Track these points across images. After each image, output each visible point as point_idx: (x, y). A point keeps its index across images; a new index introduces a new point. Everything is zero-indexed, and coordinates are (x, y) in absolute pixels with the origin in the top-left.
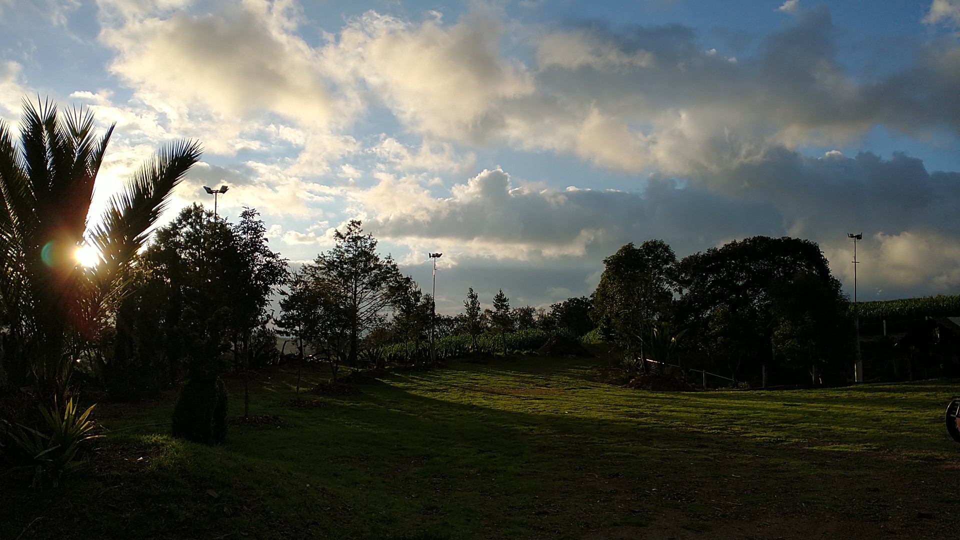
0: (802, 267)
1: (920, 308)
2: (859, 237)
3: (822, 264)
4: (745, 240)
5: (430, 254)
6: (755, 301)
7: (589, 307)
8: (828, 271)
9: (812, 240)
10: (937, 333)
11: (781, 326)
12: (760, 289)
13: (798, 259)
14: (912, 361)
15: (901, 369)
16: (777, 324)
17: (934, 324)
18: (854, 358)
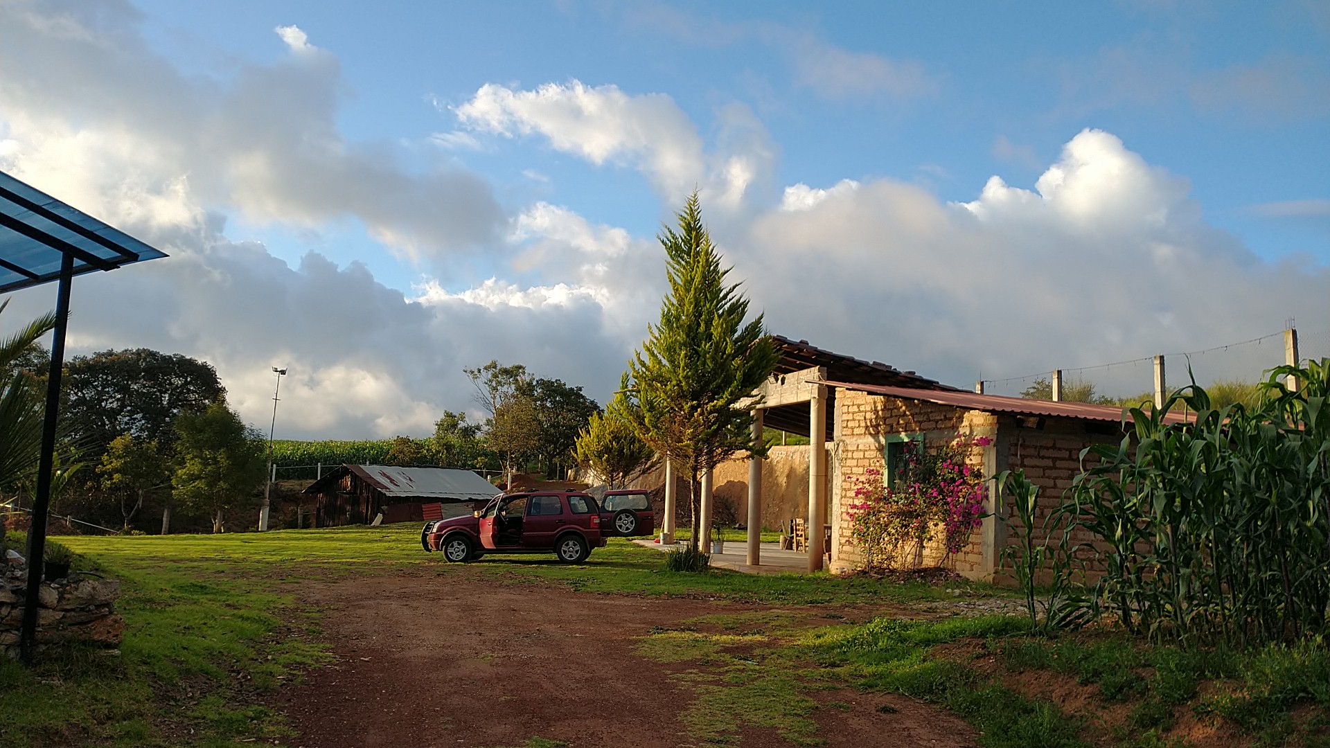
0: (193, 392)
1: (313, 453)
2: (283, 372)
4: (126, 351)
6: (134, 431)
9: (210, 363)
10: (348, 481)
11: (188, 464)
12: (139, 416)
13: (190, 383)
14: (319, 510)
15: (305, 517)
16: (182, 463)
17: (346, 472)
18: (259, 507)
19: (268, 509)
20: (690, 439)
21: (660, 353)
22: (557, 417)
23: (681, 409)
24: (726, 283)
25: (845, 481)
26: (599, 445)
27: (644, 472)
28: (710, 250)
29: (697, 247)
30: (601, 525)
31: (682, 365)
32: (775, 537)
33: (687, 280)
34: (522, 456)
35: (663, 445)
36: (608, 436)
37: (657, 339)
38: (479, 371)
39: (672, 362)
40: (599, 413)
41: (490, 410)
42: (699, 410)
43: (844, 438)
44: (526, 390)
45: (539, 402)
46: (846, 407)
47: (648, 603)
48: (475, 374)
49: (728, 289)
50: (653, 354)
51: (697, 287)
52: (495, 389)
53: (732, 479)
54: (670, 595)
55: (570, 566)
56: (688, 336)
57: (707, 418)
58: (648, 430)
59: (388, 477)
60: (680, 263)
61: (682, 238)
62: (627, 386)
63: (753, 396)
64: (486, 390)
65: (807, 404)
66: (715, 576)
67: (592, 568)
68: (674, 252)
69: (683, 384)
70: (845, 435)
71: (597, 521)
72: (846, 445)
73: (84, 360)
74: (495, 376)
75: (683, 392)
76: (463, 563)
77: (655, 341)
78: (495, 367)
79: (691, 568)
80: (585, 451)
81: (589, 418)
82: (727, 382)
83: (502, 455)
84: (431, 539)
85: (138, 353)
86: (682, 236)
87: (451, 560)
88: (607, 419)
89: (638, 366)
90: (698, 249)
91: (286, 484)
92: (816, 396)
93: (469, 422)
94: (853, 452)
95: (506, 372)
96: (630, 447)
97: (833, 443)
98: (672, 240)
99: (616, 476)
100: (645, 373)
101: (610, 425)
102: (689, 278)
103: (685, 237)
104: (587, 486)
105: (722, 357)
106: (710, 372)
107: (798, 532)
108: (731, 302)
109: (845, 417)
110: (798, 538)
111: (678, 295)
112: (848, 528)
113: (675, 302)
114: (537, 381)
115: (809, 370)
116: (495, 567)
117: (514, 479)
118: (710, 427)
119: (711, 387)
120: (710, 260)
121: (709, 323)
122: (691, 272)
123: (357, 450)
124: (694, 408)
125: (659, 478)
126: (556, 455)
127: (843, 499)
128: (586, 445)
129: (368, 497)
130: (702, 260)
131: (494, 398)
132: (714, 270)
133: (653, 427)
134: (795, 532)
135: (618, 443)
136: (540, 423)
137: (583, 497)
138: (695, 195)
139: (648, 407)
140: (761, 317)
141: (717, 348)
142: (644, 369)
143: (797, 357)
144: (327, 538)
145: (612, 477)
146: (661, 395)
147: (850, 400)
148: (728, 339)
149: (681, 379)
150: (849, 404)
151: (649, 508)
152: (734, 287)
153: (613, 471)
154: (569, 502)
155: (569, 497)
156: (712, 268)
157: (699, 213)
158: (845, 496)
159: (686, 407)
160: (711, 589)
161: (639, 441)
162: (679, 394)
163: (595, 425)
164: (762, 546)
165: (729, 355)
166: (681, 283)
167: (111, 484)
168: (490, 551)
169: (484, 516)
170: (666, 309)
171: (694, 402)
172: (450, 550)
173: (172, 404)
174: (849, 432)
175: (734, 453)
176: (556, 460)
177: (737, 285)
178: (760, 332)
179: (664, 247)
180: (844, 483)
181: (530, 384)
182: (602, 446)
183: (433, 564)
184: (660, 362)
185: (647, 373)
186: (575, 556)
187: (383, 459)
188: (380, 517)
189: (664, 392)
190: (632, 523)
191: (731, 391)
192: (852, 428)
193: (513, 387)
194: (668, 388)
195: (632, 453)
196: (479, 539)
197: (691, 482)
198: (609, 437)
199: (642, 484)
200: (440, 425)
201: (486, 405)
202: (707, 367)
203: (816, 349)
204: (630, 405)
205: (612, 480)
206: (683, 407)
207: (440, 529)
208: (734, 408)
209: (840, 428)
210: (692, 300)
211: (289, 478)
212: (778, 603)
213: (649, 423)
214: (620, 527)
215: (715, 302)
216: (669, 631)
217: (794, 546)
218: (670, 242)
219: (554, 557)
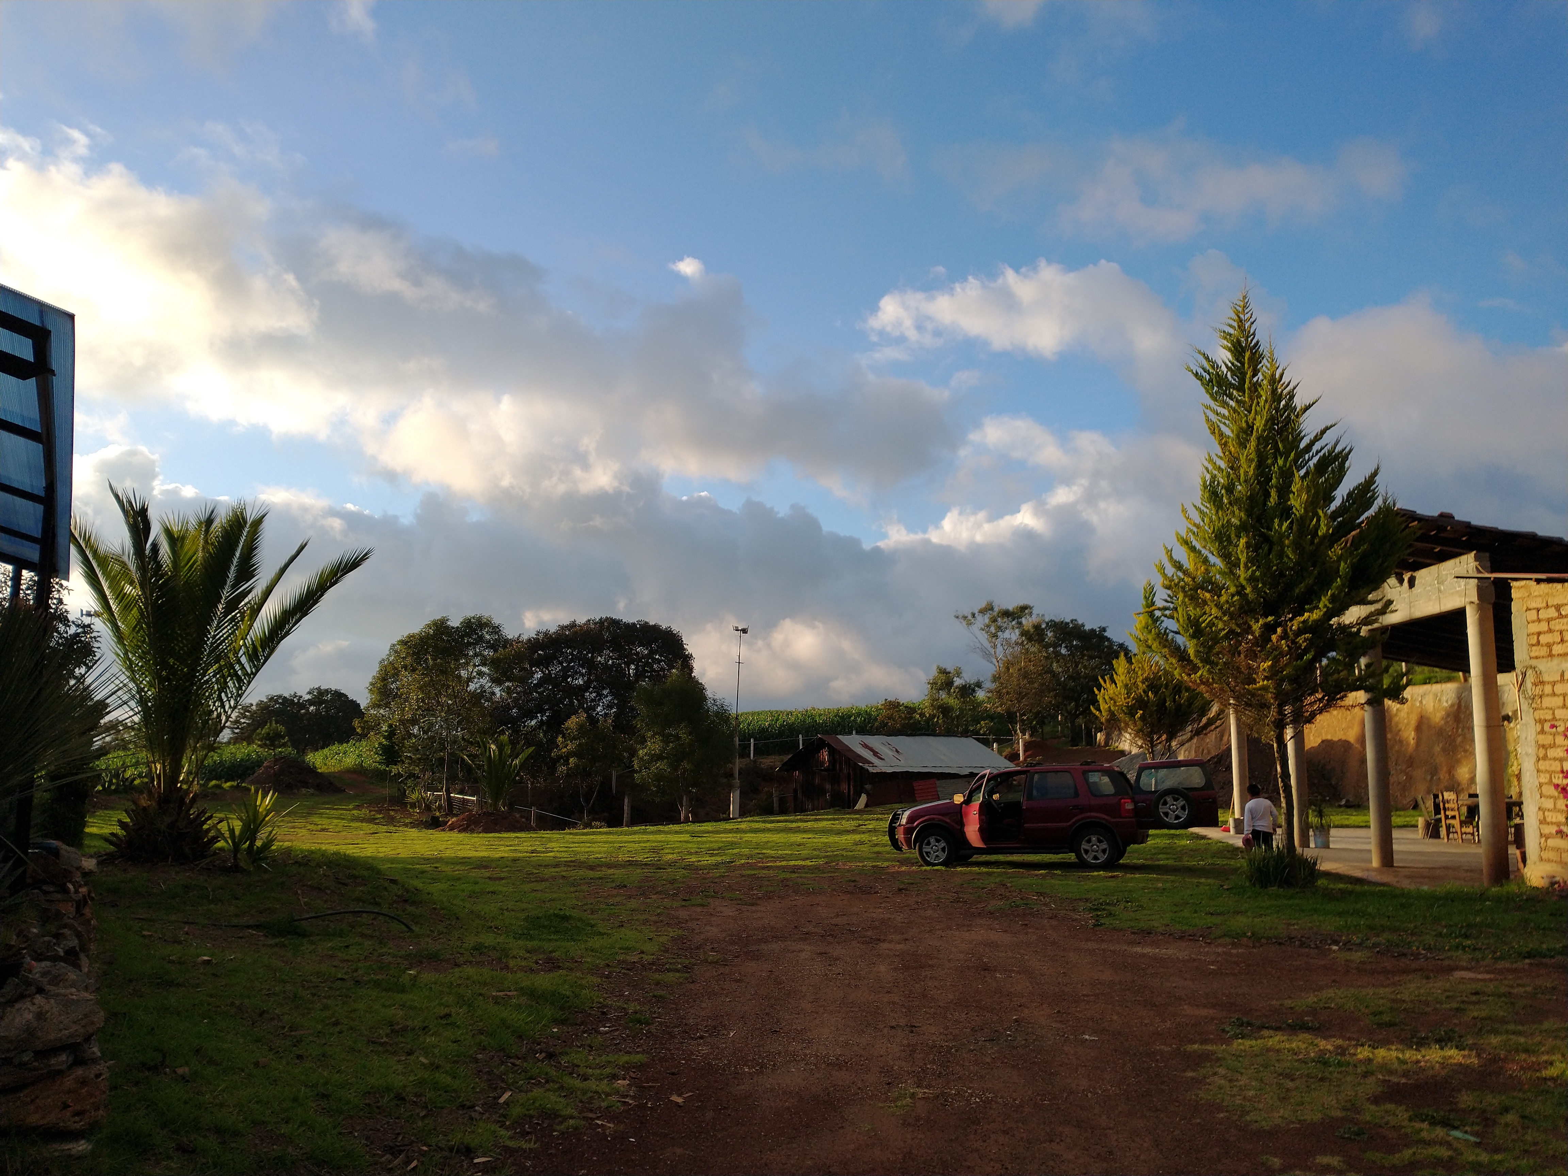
0: (660, 662)
1: (793, 723)
2: (744, 631)
3: (686, 661)
4: (589, 621)
5: (82, 611)
6: (599, 709)
7: (303, 711)
8: (691, 669)
9: (675, 629)
10: (825, 755)
11: (649, 743)
12: (605, 692)
13: (656, 653)
14: (795, 791)
15: (782, 801)
16: (643, 741)
17: (822, 744)
18: (730, 787)
19: (738, 792)
20: (1267, 678)
21: (1204, 547)
22: (1077, 666)
23: (1249, 630)
24: (1309, 425)
25: (1542, 732)
26: (1129, 697)
27: (1198, 733)
28: (1277, 376)
29: (1254, 375)
30: (1136, 811)
31: (1243, 559)
32: (1408, 819)
33: (1241, 428)
34: (1035, 718)
35: (1222, 689)
36: (1140, 684)
37: (1198, 526)
38: (973, 615)
39: (1226, 556)
40: (1126, 655)
41: (991, 662)
42: (1279, 630)
43: (1534, 662)
44: (1036, 635)
45: (1051, 649)
46: (1535, 612)
47: (1219, 954)
48: (968, 620)
49: (1312, 436)
50: (1193, 549)
51: (1262, 436)
52: (995, 636)
53: (1329, 737)
54: (1256, 939)
55: (1096, 873)
56: (1249, 514)
57: (1293, 642)
58: (1195, 669)
59: (871, 749)
60: (1228, 405)
61: (1227, 366)
62: (1153, 604)
63: (1371, 603)
64: (983, 638)
65: (1460, 614)
66: (1329, 896)
67: (1128, 875)
68: (1215, 388)
69: (1248, 590)
70: (1537, 658)
71: (1129, 806)
72: (1538, 674)
73: (546, 634)
74: (994, 620)
75: (1248, 603)
76: (943, 868)
77: (1195, 530)
78: (992, 609)
79: (1287, 882)
80: (1110, 707)
81: (1114, 662)
82: (1324, 582)
83: (1011, 717)
84: (900, 836)
85: (601, 622)
86: (1228, 362)
87: (928, 864)
88: (1139, 662)
89: (1170, 570)
90: (1255, 379)
91: (765, 760)
92: (1475, 599)
93: (967, 678)
94: (1554, 684)
95: (1006, 614)
96: (1175, 699)
97: (1513, 674)
98: (1211, 371)
99: (1158, 739)
100: (1183, 580)
101: (1143, 669)
102: (1244, 425)
103: (1233, 364)
104: (1122, 753)
105: (1312, 543)
106: (1292, 569)
107: (1447, 813)
108: (1321, 454)
109: (1534, 628)
110: (1448, 822)
111: (1227, 453)
112: (1555, 809)
113: (1223, 464)
114: (1047, 624)
115: (1457, 560)
116: (988, 874)
117: (1028, 746)
118: (1300, 657)
119: (1297, 591)
120: (1280, 391)
121: (1284, 491)
122: (1246, 415)
123: (842, 717)
124: (1270, 629)
125: (1221, 739)
126: (1080, 714)
127: (1541, 762)
128: (1111, 699)
129: (849, 774)
130: (1265, 394)
131: (995, 647)
132: (1287, 406)
133: (1202, 662)
134: (1442, 812)
135: (1156, 694)
136: (1055, 675)
137: (1108, 772)
138: (1244, 297)
139: (1191, 631)
140: (1375, 474)
141: (1303, 526)
142: (1180, 574)
143: (1436, 540)
144: (791, 829)
145: (1152, 741)
146: (1213, 611)
147: (1539, 600)
148: (1320, 512)
149: (1244, 583)
150: (1539, 606)
151: (1208, 785)
152: (1323, 432)
153: (1152, 733)
154: (1086, 780)
155: (1085, 773)
156: (1283, 403)
157: (1252, 323)
158: (1545, 757)
159: (1256, 627)
160: (1330, 924)
161: (1188, 689)
162: (1241, 607)
163: (1121, 670)
164: (1396, 834)
165: (1324, 537)
166: (1231, 435)
167: (568, 769)
168: (979, 851)
169: (968, 801)
170: (1208, 477)
171: (1270, 618)
172: (926, 849)
173: (639, 675)
174: (1544, 651)
175: (1345, 696)
176: (1080, 721)
177: (1327, 428)
178: (1373, 498)
179: (1199, 382)
180: (1541, 737)
181: (1037, 627)
182: (1133, 698)
183: (903, 868)
184: (1206, 561)
185: (1186, 579)
186: (1102, 858)
187: (872, 727)
188: (863, 799)
189: (1216, 605)
190: (1183, 808)
191: (1333, 595)
192: (1549, 646)
193: (1017, 631)
194: (1223, 599)
195: (1179, 707)
196: (963, 834)
197: (1275, 745)
198: (1142, 687)
199: (1197, 748)
200: (933, 684)
201: (986, 655)
202: (1285, 559)
203: (1468, 525)
204: (1163, 631)
205: (1152, 746)
206: (1250, 627)
207: (911, 820)
208: (1339, 624)
209: (1525, 647)
210: (1252, 456)
211: (769, 754)
212: (1464, 958)
213: (1196, 656)
214: (1166, 814)
215: (1292, 454)
216: (1265, 1033)
217: (1443, 831)
218: (1209, 374)
219: (1072, 857)
